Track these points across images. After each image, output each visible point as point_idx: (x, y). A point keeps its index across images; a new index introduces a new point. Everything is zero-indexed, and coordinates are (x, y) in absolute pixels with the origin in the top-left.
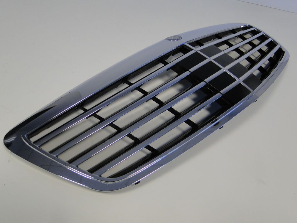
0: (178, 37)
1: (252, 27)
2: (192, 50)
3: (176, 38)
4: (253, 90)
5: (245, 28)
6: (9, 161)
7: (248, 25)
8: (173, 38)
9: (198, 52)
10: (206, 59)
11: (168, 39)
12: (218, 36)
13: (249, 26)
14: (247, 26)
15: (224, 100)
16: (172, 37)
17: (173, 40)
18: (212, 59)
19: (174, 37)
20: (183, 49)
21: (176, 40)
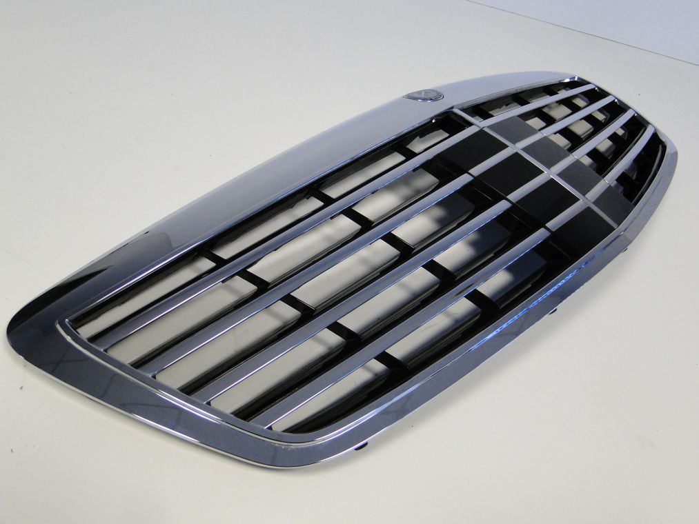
0: (435, 94)
1: (589, 83)
2: (471, 124)
3: (431, 96)
4: (619, 224)
5: (573, 84)
6: (21, 388)
7: (579, 78)
8: (423, 96)
9: (485, 129)
10: (506, 146)
11: (412, 97)
12: (520, 97)
13: (579, 81)
14: (576, 79)
15: (555, 245)
16: (420, 92)
17: (424, 100)
18: (518, 147)
19: (426, 92)
20: (448, 122)
21: (431, 99)
